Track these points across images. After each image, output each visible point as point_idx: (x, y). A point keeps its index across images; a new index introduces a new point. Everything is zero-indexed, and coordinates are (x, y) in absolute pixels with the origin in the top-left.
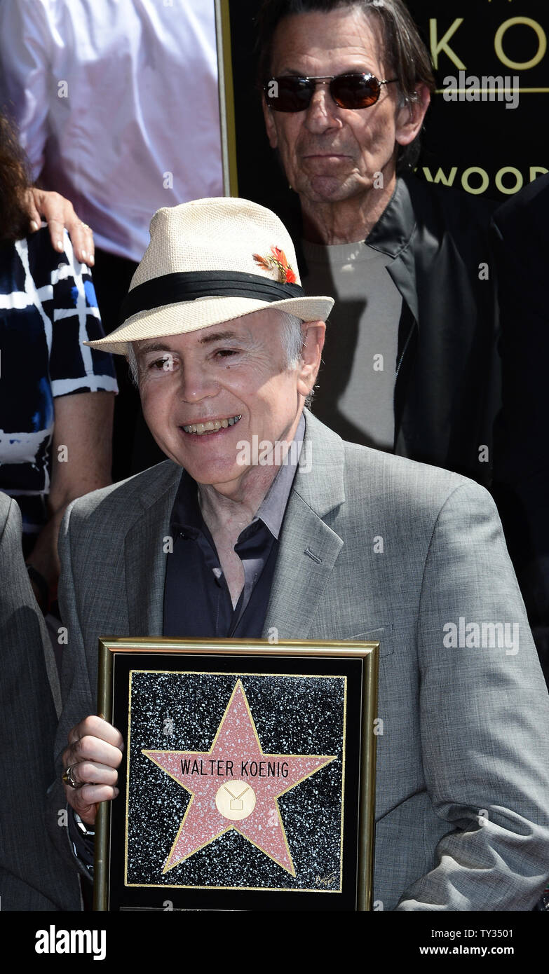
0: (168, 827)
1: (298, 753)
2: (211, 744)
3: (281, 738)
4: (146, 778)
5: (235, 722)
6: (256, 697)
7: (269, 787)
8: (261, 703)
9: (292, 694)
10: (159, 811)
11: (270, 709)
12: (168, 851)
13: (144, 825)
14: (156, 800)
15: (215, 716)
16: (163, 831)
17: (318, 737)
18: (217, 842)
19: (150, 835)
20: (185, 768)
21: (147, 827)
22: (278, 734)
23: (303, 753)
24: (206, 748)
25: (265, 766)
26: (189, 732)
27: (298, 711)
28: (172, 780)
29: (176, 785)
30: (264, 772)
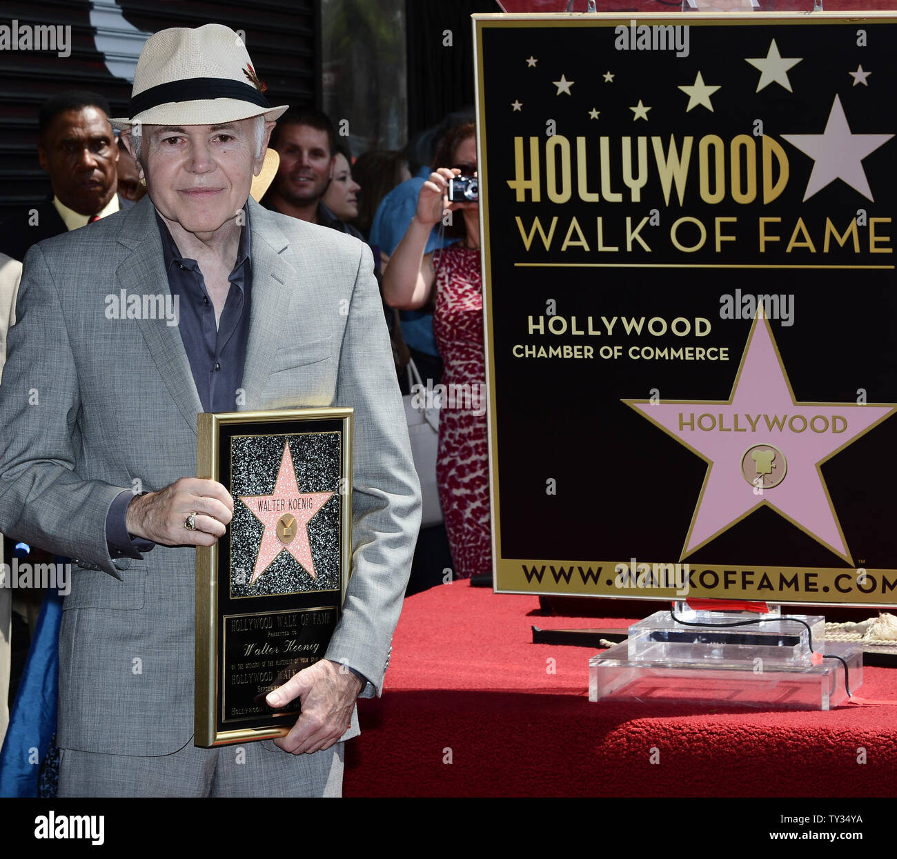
0: (252, 552)
1: (317, 490)
2: (273, 488)
3: (308, 480)
4: (240, 516)
5: (285, 470)
6: (296, 451)
7: (303, 517)
8: (298, 457)
9: (314, 447)
10: (247, 541)
11: (303, 459)
12: (252, 570)
13: (240, 552)
14: (246, 533)
15: (275, 467)
16: (249, 556)
17: (327, 478)
18: (277, 561)
19: (243, 559)
20: (260, 507)
21: (242, 553)
22: (308, 476)
23: (320, 490)
24: (271, 492)
25: (301, 501)
26: (262, 480)
27: (317, 460)
28: (254, 517)
29: (257, 521)
30: (300, 506)
